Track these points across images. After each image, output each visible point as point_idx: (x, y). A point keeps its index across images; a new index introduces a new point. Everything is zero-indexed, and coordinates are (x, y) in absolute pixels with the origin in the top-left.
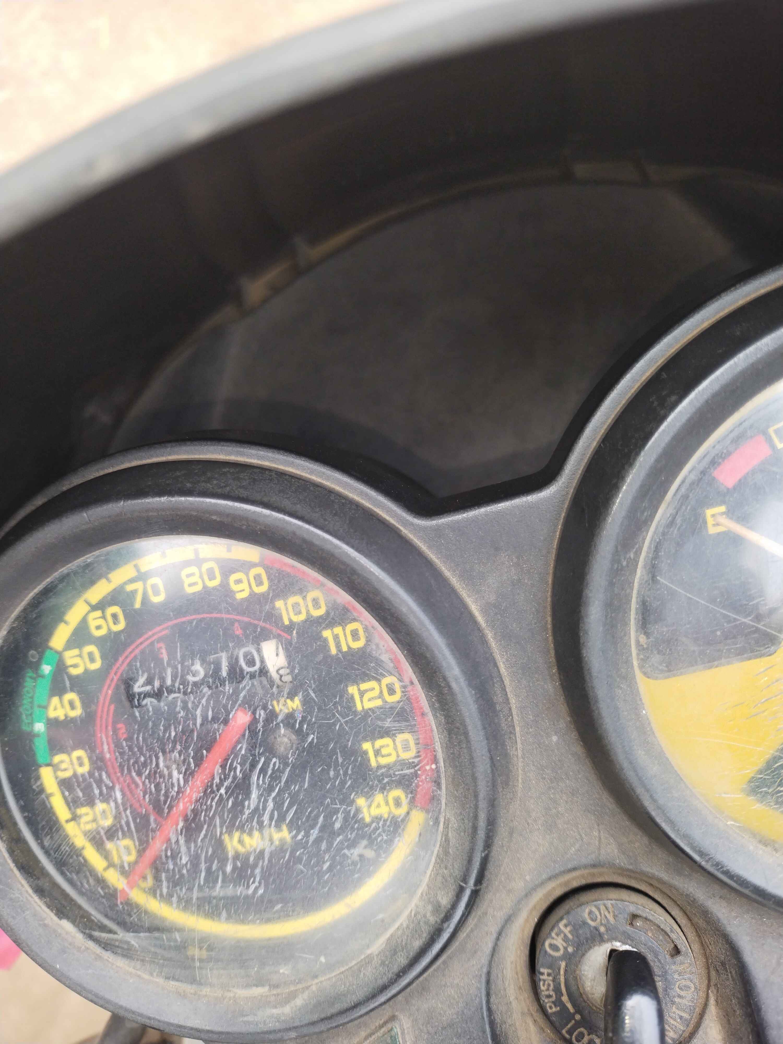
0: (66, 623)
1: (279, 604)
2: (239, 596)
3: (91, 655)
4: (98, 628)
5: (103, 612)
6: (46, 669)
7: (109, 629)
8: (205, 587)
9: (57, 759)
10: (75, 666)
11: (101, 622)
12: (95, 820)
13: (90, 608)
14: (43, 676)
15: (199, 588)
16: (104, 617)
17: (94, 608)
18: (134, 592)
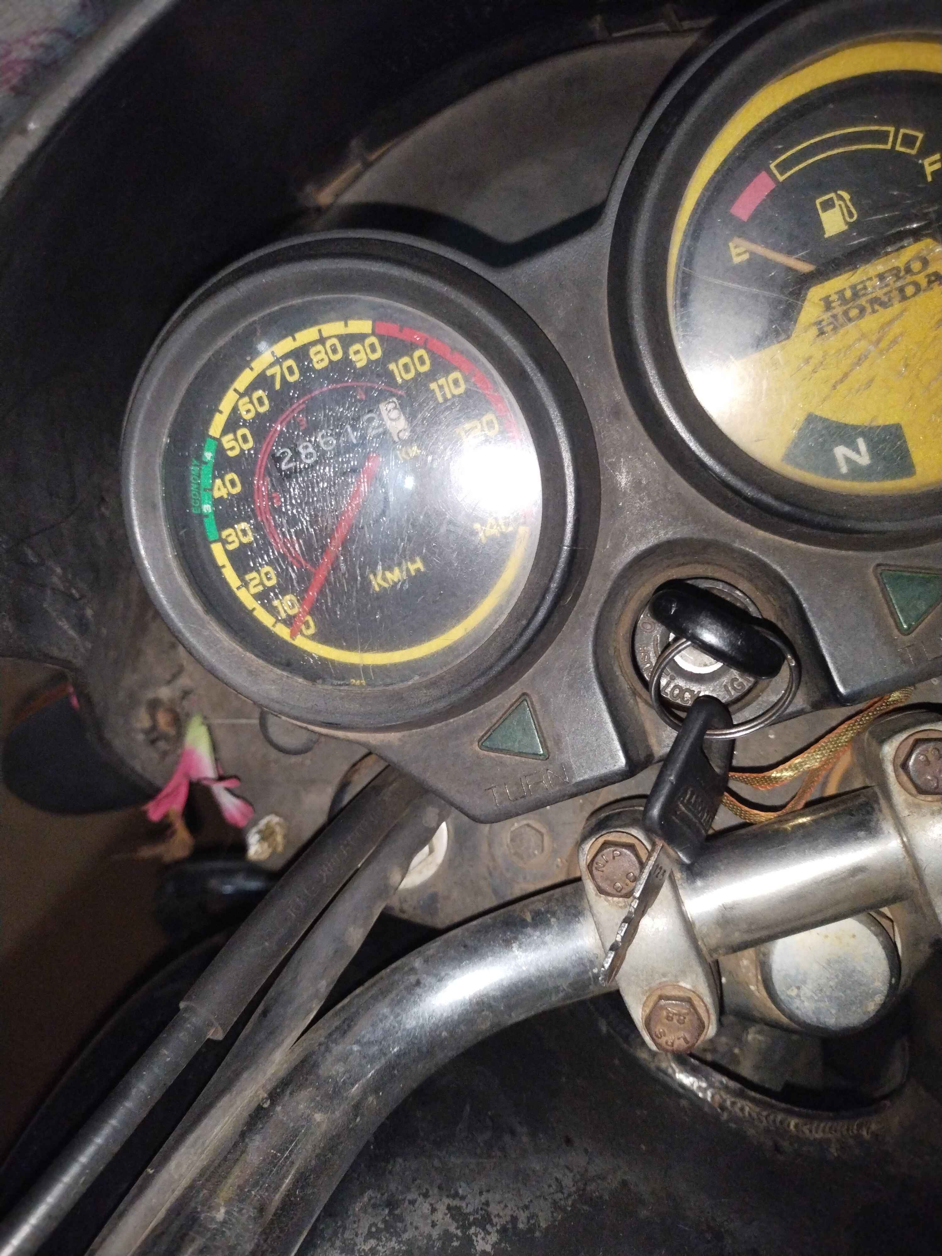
0: (221, 412)
1: (392, 366)
2: (359, 365)
3: (244, 438)
4: (248, 411)
5: (251, 399)
6: (208, 456)
7: (257, 411)
8: (331, 362)
9: (225, 533)
10: (232, 448)
11: (250, 406)
12: (261, 583)
13: (238, 396)
14: (206, 463)
15: (325, 363)
16: (251, 402)
17: (242, 396)
18: (273, 376)
